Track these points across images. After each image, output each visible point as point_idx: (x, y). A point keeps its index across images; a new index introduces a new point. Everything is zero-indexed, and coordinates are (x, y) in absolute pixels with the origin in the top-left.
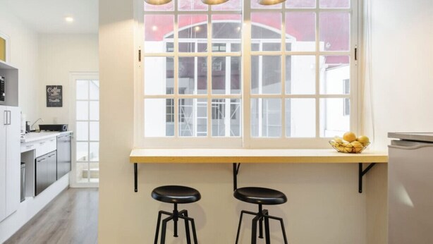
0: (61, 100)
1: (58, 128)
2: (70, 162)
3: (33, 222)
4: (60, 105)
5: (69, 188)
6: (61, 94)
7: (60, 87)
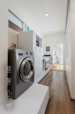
0: (49, 50)
1: (49, 56)
2: (51, 64)
3: (45, 77)
4: (49, 51)
5: (51, 70)
6: (49, 48)
7: (49, 47)
